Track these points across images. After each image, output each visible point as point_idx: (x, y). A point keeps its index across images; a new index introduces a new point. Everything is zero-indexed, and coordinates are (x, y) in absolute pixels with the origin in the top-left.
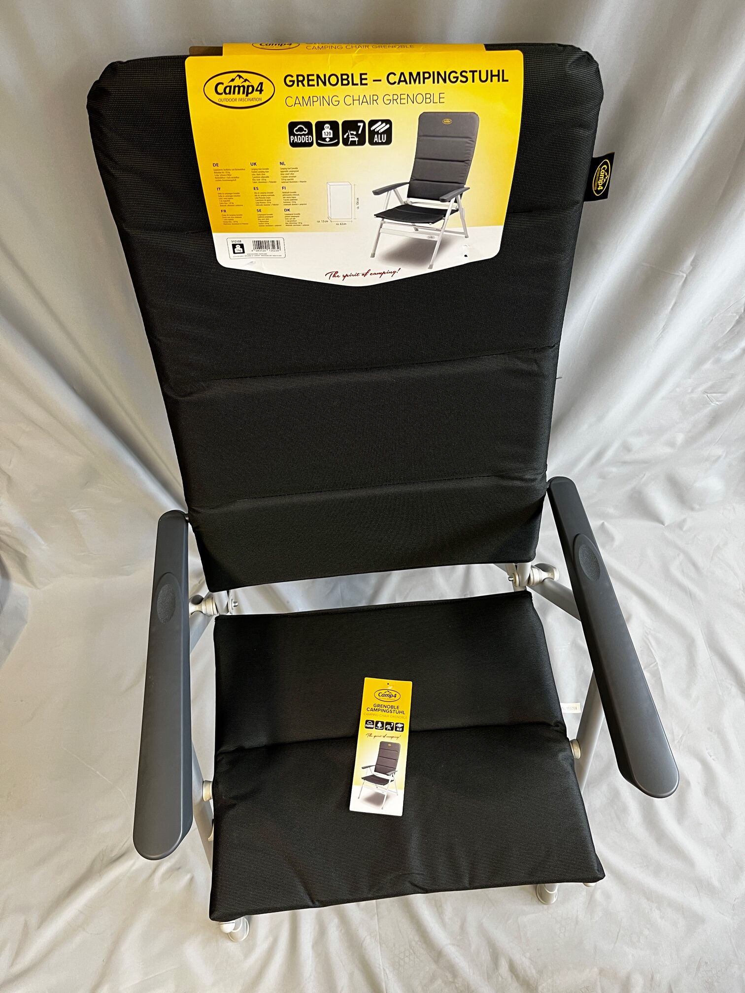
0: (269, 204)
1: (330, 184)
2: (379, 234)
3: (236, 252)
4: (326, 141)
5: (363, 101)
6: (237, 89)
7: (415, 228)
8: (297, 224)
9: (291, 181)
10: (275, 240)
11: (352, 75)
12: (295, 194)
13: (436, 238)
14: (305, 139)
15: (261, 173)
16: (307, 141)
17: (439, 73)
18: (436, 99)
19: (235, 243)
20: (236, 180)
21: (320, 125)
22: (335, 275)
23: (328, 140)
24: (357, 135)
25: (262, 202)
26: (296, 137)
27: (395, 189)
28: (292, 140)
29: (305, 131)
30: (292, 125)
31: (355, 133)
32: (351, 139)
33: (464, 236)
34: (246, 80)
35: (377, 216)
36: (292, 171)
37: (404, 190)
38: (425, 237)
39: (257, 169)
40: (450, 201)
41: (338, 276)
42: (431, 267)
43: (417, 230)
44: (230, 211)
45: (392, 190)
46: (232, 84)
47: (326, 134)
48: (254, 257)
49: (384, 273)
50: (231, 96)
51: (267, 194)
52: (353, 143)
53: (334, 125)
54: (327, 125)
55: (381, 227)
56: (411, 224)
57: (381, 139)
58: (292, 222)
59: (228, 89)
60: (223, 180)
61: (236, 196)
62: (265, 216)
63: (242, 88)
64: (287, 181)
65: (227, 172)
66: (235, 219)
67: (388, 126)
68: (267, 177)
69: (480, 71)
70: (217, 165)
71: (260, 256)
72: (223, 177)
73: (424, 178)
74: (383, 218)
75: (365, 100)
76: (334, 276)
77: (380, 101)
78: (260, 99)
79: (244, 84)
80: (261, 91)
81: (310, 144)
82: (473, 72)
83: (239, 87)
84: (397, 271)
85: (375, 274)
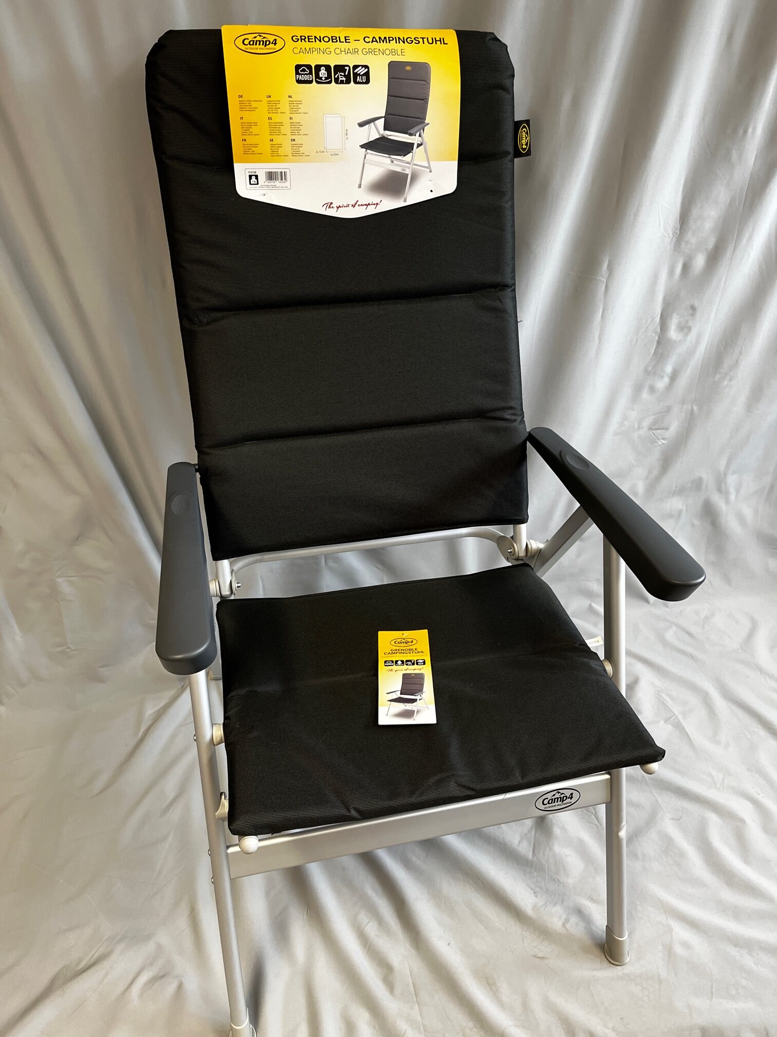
0: (280, 134)
1: (326, 115)
2: (364, 165)
3: (252, 183)
4: (322, 80)
5: (348, 52)
6: (258, 42)
7: (391, 160)
8: (301, 155)
9: (297, 112)
10: (283, 171)
11: (339, 37)
12: (300, 124)
13: (408, 172)
14: (306, 78)
15: (274, 105)
17: (399, 38)
18: (399, 53)
19: (251, 174)
20: (255, 110)
21: (318, 67)
22: (330, 205)
23: (323, 79)
24: (345, 76)
25: (274, 131)
27: (375, 122)
28: (297, 78)
29: (307, 71)
31: (343, 74)
32: (340, 79)
33: (428, 170)
34: (264, 38)
35: (362, 146)
36: (298, 104)
37: (381, 123)
38: (398, 169)
39: (271, 101)
40: (415, 136)
41: (333, 207)
42: (405, 201)
43: (392, 162)
44: (250, 140)
45: (372, 123)
46: (255, 39)
48: (266, 188)
49: (369, 204)
50: (254, 46)
51: (278, 124)
52: (342, 82)
53: (328, 68)
54: (323, 68)
55: (365, 158)
56: (387, 156)
57: (362, 80)
58: (297, 153)
59: (251, 43)
60: (246, 111)
61: (254, 126)
62: (276, 146)
63: (261, 42)
64: (293, 112)
65: (249, 103)
66: (253, 149)
67: (367, 70)
68: (279, 108)
69: (427, 38)
70: (242, 96)
71: (271, 188)
72: (245, 107)
73: (395, 114)
74: (367, 149)
75: (349, 52)
76: (330, 207)
77: (360, 52)
78: (275, 49)
79: (263, 39)
80: (275, 44)
81: (310, 82)
82: (423, 38)
83: (260, 41)
84: (379, 203)
85: (362, 205)
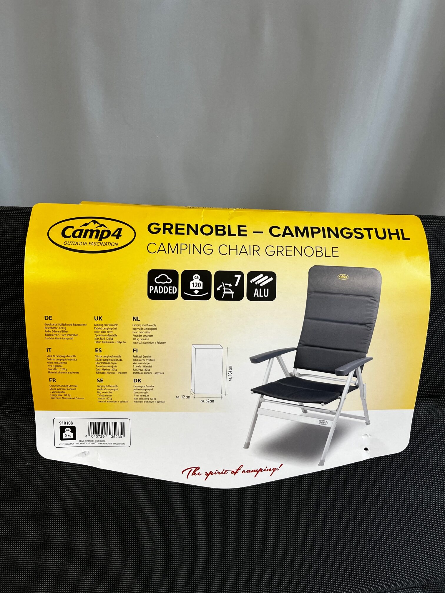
0: (114, 371)
1: (196, 346)
2: (256, 416)
4: (195, 294)
5: (241, 251)
7: (303, 409)
8: (150, 400)
9: (146, 341)
10: (119, 421)
11: (229, 226)
12: (150, 358)
13: (331, 424)
14: (168, 290)
15: (107, 330)
16: (169, 293)
19: (64, 425)
20: (72, 338)
21: (188, 275)
22: (195, 471)
23: (196, 292)
24: (233, 288)
25: (105, 368)
26: (156, 287)
27: (279, 357)
28: (151, 290)
30: (153, 274)
31: (230, 285)
32: (225, 292)
33: (365, 421)
35: (255, 391)
36: (148, 329)
37: (290, 358)
38: (314, 422)
39: (102, 325)
40: (347, 375)
41: (199, 474)
42: (322, 464)
43: (305, 412)
44: (61, 379)
45: (275, 358)
46: (85, 228)
47: (195, 285)
48: (88, 445)
49: (261, 470)
50: (81, 240)
51: (112, 358)
52: (228, 298)
53: (205, 275)
54: (196, 275)
55: (259, 406)
56: (297, 403)
57: (262, 294)
58: (143, 398)
59: (77, 234)
60: (56, 339)
61: (71, 360)
62: (107, 388)
63: (95, 233)
64: (140, 341)
65: (62, 328)
66: (68, 392)
67: (271, 279)
68: (114, 335)
69: (376, 230)
70: (50, 318)
71: (97, 445)
72: (56, 333)
73: (315, 344)
74: (263, 394)
75: (243, 250)
76: (194, 473)
77: (262, 252)
78: (116, 244)
79: (99, 228)
80: (118, 236)
82: (369, 230)
84: (278, 468)
85: (249, 471)
